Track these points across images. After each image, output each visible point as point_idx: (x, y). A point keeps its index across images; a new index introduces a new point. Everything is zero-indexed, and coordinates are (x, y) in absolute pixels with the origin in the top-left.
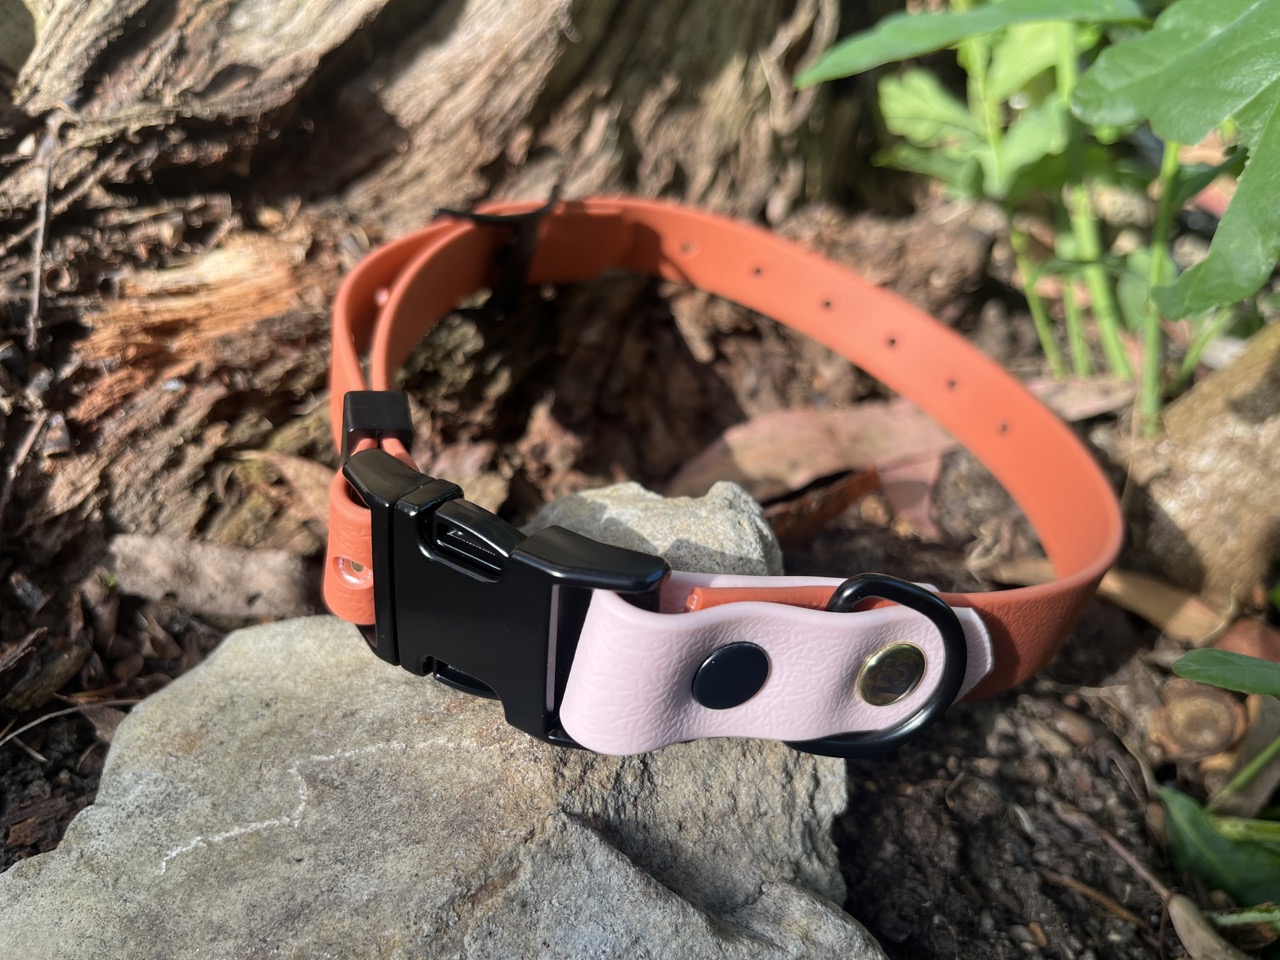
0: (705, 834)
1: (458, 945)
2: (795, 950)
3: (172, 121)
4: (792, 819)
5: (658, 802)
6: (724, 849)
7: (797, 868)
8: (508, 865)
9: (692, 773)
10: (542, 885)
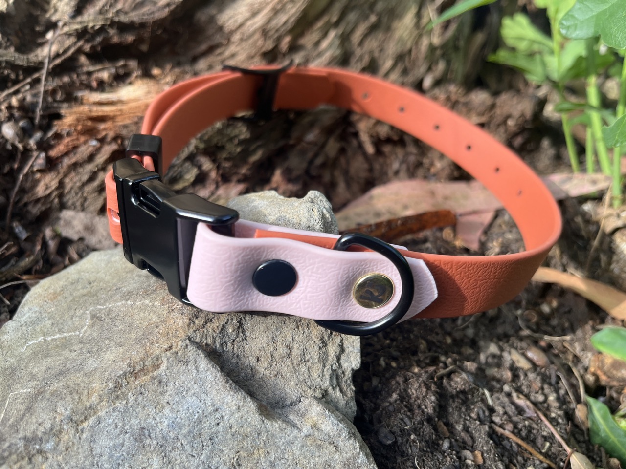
0: (271, 366)
1: (125, 396)
2: (306, 431)
3: (109, 23)
4: (325, 367)
5: (247, 345)
6: (282, 376)
7: (325, 394)
8: (156, 361)
9: (267, 332)
10: (171, 374)
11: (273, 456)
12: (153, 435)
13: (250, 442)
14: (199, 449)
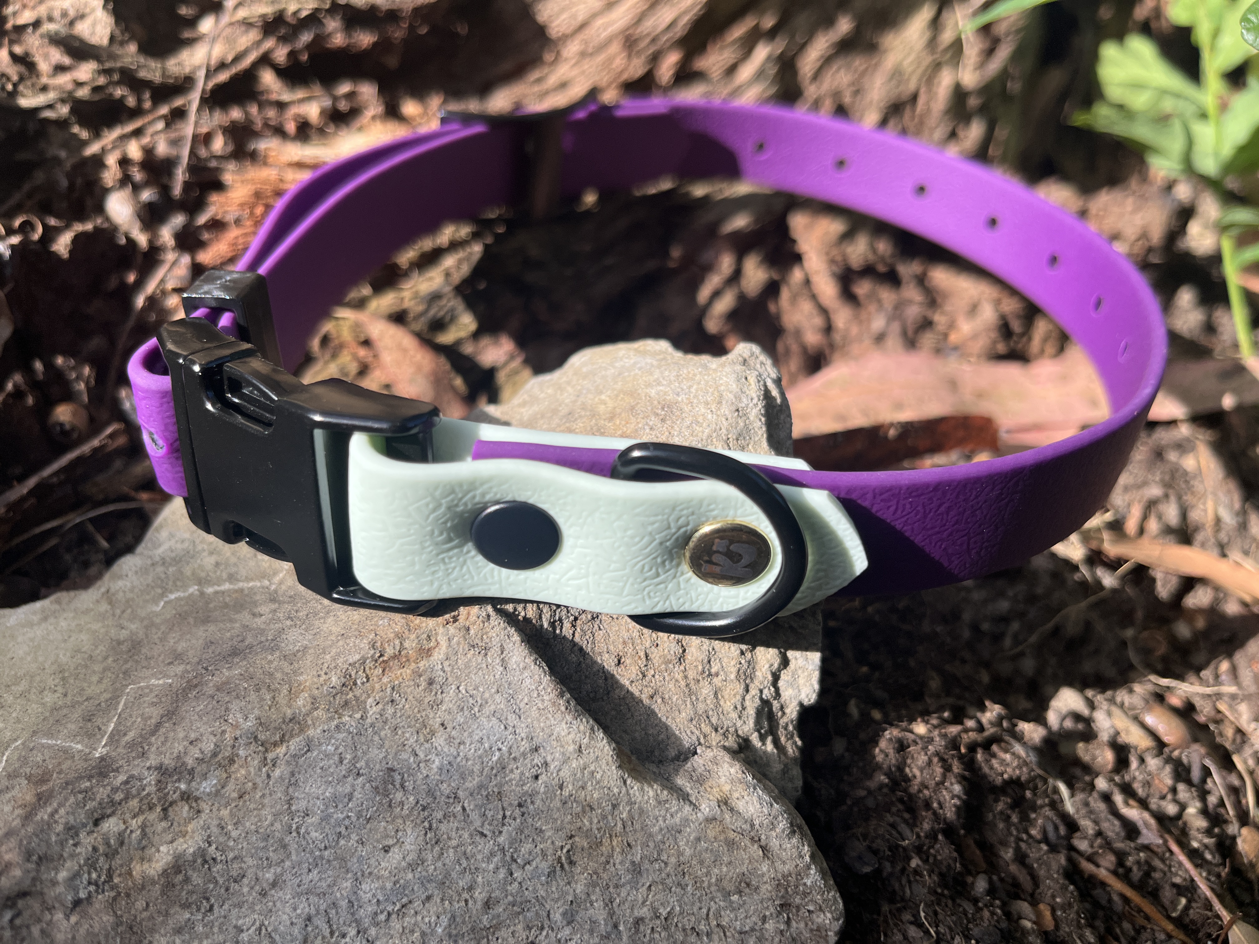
0: (644, 676)
1: (360, 704)
2: (707, 809)
3: (327, 6)
4: (747, 690)
5: (600, 629)
6: (663, 699)
7: (744, 744)
8: (425, 642)
10: (453, 669)
11: (638, 854)
12: (409, 785)
13: (595, 821)
14: (495, 822)
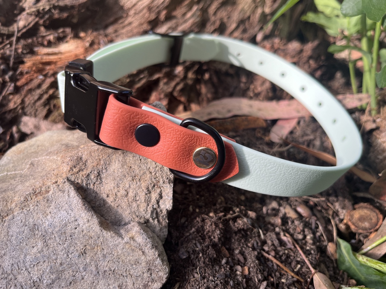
0: (115, 200)
1: (29, 206)
2: (126, 240)
4: (148, 206)
5: (102, 186)
6: (121, 207)
7: (147, 221)
8: (48, 189)
9: (114, 181)
10: (54, 197)
11: (105, 252)
12: (40, 229)
13: (93, 241)
14: (63, 241)
